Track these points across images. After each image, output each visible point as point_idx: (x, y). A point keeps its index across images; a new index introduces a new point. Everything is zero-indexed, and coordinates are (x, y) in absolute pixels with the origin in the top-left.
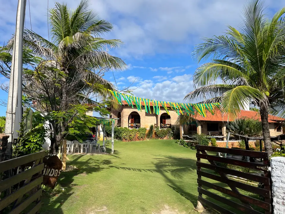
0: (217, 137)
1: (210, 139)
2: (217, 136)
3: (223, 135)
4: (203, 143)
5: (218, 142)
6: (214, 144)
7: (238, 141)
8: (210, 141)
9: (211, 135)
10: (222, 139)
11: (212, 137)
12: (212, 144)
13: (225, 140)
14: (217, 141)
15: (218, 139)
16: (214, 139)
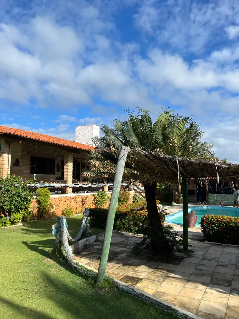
0: (51, 184)
1: (34, 190)
2: (53, 182)
3: (65, 182)
4: (11, 201)
5: (53, 197)
6: (43, 204)
7: (92, 194)
8: (35, 197)
9: (38, 182)
10: (63, 190)
11: (40, 185)
12: (39, 202)
13: (70, 193)
14: (51, 196)
15: (53, 190)
16: (46, 190)
